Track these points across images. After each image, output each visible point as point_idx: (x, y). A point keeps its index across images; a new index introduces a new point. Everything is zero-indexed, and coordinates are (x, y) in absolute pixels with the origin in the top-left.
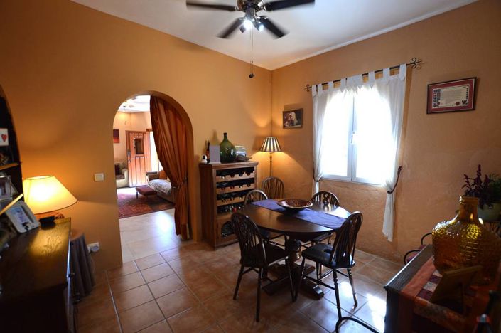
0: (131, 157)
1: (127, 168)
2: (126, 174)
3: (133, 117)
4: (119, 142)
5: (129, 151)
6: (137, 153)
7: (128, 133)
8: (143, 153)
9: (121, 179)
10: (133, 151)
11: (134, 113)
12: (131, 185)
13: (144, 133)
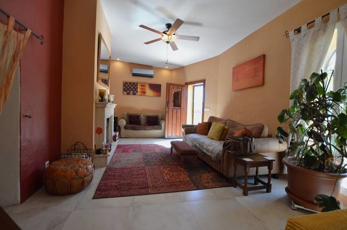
0: (169, 110)
1: (165, 120)
2: (163, 125)
3: (174, 73)
4: (160, 96)
5: (168, 103)
6: (175, 105)
7: (169, 85)
8: (180, 106)
9: (158, 129)
10: (172, 103)
11: (175, 69)
12: (166, 136)
13: (183, 86)
